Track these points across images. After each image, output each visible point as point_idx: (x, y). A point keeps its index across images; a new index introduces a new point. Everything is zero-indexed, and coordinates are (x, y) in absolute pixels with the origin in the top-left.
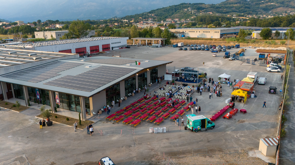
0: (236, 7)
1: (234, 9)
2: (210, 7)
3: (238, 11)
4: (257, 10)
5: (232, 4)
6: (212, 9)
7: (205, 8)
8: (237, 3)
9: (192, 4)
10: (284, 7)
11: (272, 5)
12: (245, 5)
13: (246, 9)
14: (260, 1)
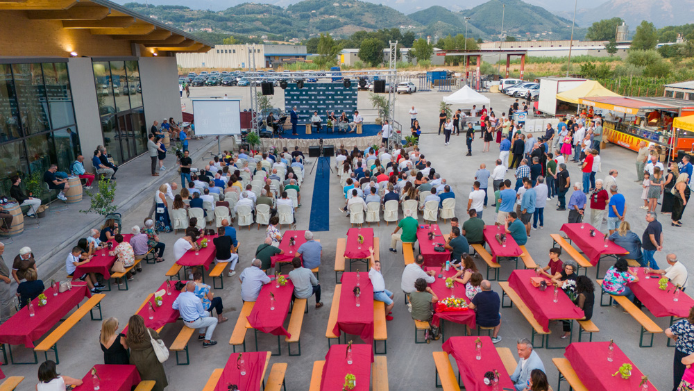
0: (261, 20)
1: (258, 24)
2: (204, 18)
3: (268, 29)
4: (306, 30)
5: (253, 13)
6: (208, 21)
7: (192, 19)
8: (262, 13)
9: (158, 7)
10: (354, 24)
11: (332, 20)
12: (281, 17)
13: (284, 26)
14: (308, 10)
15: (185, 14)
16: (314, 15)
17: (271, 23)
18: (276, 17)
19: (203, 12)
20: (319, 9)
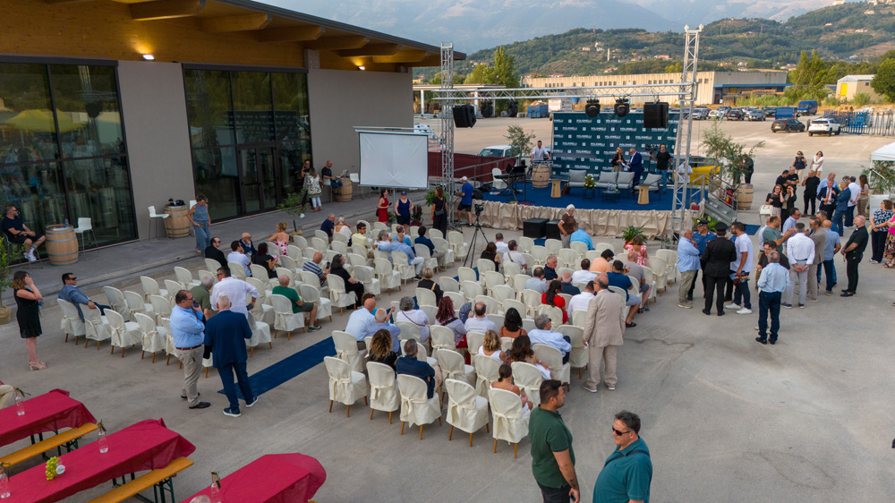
0: (743, 41)
1: (737, 47)
2: (662, 42)
3: (751, 52)
5: (733, 32)
6: (669, 45)
7: (647, 45)
8: (746, 31)
12: (774, 36)
13: (776, 49)
14: (819, 24)
15: (639, 38)
16: (830, 30)
17: (756, 44)
18: (766, 35)
19: (662, 35)
20: (838, 20)
